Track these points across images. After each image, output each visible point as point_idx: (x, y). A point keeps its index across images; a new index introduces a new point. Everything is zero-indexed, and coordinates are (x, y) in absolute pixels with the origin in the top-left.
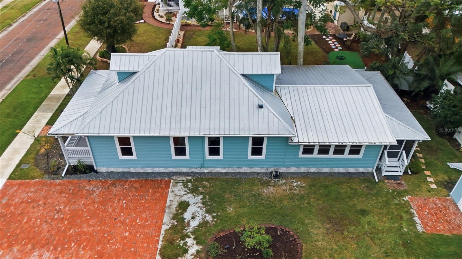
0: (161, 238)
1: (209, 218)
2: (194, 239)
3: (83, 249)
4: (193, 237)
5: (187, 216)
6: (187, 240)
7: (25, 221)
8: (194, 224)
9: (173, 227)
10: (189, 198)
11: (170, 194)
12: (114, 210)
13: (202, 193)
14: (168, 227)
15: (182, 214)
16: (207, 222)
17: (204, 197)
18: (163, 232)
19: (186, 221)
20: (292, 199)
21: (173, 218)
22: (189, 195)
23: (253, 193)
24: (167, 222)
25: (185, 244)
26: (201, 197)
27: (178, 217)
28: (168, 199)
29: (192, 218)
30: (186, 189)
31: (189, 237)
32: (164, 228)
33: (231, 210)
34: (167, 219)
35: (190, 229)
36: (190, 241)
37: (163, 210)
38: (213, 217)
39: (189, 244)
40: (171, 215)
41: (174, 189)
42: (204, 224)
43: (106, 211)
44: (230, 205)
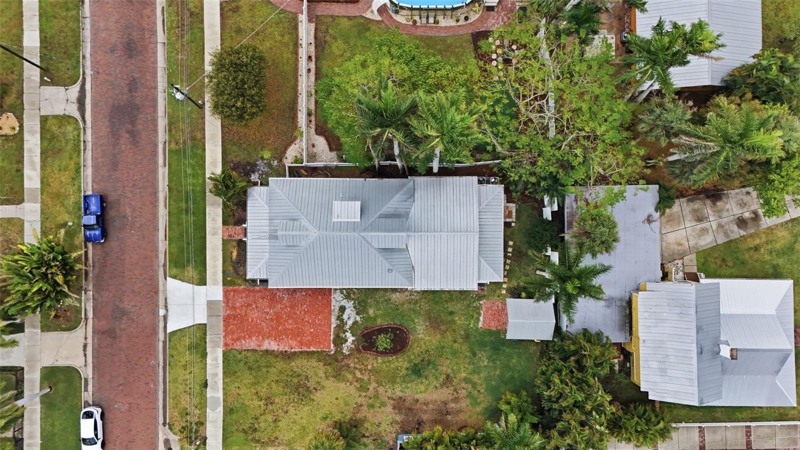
0: (332, 333)
1: (358, 318)
2: (351, 333)
3: (291, 339)
4: (350, 331)
5: (345, 317)
6: (347, 333)
7: (250, 320)
8: (350, 323)
9: (338, 326)
10: (344, 303)
11: (333, 300)
12: (300, 313)
13: (353, 299)
14: (335, 326)
15: (342, 315)
16: (357, 321)
17: (355, 303)
18: (332, 329)
19: (345, 321)
20: (410, 303)
21: (337, 320)
22: (345, 301)
23: (386, 298)
24: (334, 323)
25: (346, 336)
26: (353, 302)
27: (340, 318)
28: (332, 305)
29: (348, 319)
30: (342, 295)
31: (348, 332)
32: (333, 326)
33: (371, 312)
34: (333, 319)
35: (348, 327)
36: (348, 334)
37: (330, 314)
38: (361, 318)
39: (348, 336)
40: (336, 317)
41: (335, 296)
42: (355, 323)
43: (296, 314)
44: (371, 308)
